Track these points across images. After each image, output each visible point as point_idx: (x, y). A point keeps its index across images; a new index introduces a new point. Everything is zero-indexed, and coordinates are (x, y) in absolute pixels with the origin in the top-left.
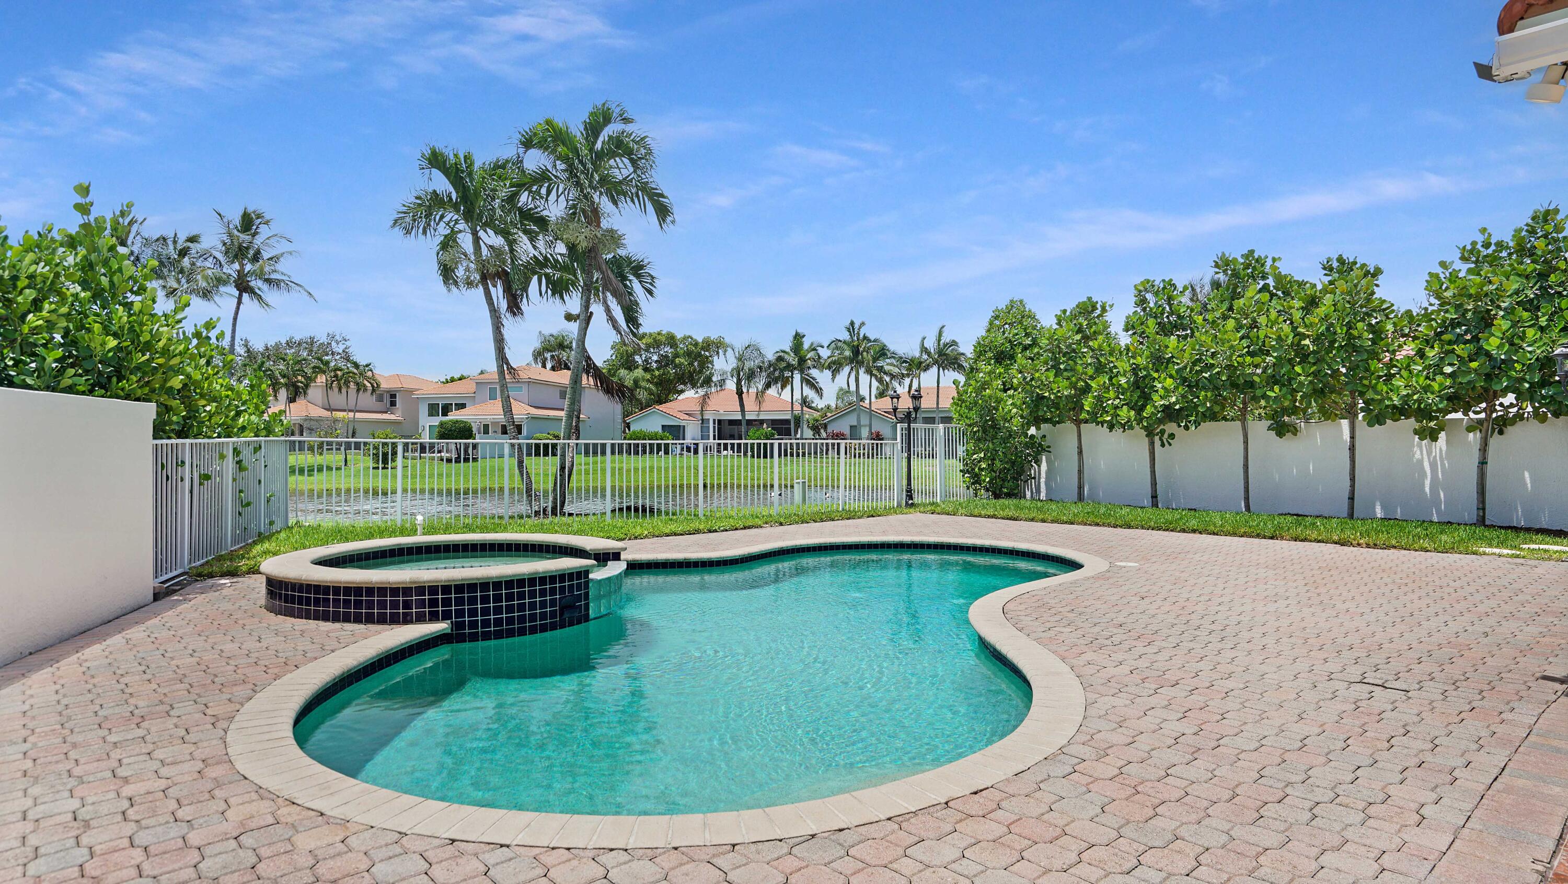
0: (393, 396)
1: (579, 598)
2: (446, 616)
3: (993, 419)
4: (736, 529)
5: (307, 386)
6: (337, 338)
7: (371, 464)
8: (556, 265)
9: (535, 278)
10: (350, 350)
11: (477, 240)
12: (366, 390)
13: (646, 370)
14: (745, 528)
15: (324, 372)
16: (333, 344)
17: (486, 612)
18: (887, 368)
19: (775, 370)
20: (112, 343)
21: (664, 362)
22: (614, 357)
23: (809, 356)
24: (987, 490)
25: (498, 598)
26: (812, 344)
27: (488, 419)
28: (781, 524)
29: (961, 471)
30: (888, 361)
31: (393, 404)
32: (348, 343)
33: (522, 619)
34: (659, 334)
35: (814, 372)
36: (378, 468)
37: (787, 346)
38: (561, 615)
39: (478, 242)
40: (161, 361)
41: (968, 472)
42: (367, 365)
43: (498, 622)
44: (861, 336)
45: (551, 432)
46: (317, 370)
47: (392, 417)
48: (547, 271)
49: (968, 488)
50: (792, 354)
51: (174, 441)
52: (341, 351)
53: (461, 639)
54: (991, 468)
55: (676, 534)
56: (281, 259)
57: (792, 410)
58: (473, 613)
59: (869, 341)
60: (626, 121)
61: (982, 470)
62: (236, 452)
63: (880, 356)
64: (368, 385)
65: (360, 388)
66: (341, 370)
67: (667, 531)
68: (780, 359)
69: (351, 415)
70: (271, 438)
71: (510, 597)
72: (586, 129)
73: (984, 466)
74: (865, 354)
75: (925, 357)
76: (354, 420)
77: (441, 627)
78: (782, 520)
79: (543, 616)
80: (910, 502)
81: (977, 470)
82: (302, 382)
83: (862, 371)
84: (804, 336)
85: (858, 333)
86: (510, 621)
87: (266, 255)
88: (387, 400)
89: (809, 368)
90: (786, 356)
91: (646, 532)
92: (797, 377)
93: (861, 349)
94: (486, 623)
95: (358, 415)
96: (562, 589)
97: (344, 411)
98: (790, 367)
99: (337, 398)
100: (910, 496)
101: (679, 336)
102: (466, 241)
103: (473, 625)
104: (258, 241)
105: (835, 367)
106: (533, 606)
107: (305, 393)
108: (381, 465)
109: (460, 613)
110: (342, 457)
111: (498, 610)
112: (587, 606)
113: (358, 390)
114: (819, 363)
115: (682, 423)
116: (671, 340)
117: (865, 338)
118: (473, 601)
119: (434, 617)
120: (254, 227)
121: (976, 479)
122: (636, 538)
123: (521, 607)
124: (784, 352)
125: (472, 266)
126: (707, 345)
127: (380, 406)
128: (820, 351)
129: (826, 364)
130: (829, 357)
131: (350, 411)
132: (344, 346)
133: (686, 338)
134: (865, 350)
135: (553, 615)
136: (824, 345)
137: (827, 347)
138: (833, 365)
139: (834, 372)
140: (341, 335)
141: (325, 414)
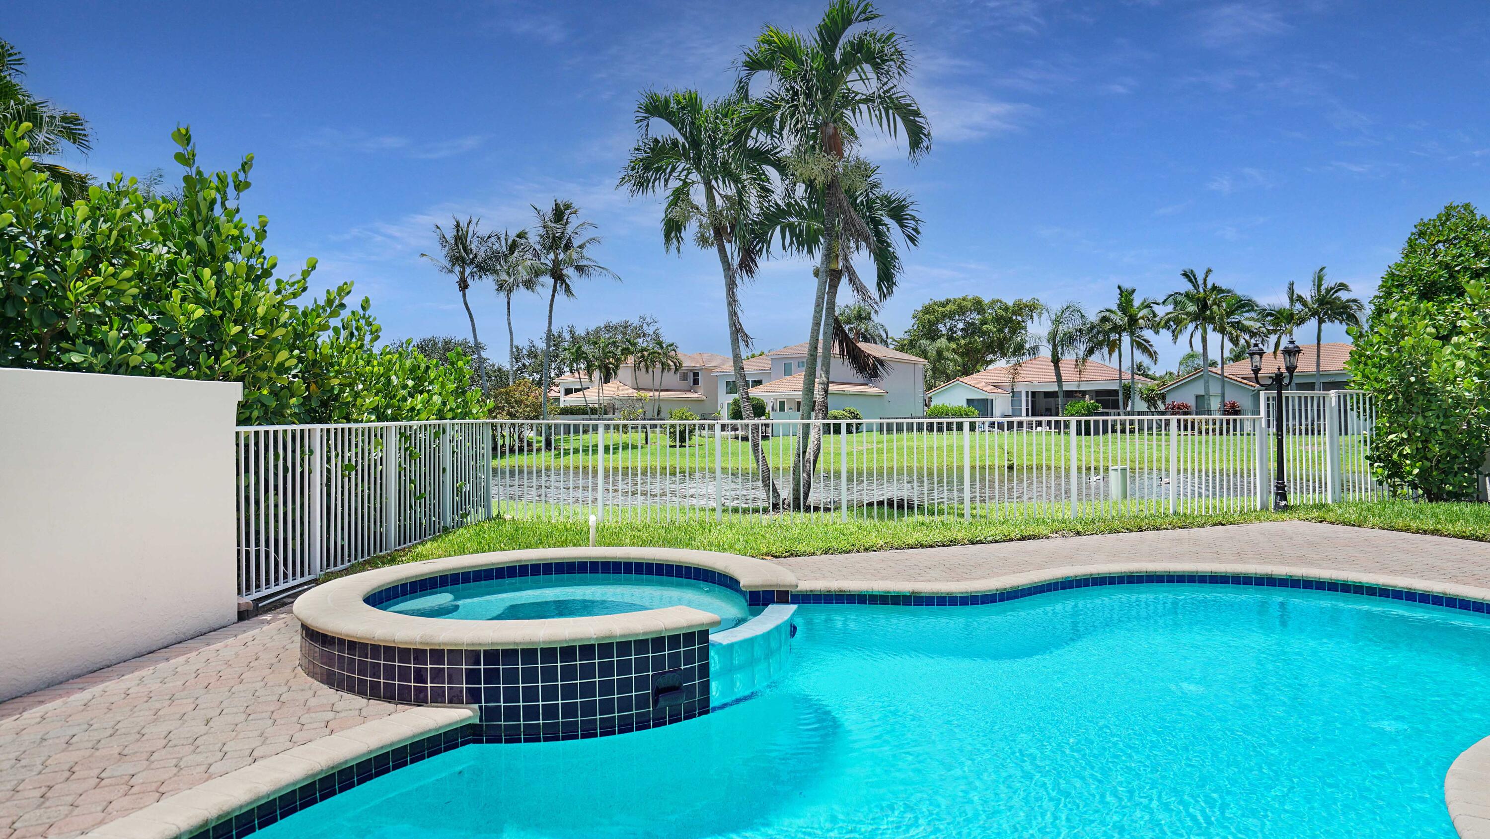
0: (696, 375)
1: (689, 675)
2: (474, 697)
3: (1421, 381)
4: (1011, 540)
5: (617, 367)
6: (649, 320)
7: (668, 442)
8: (800, 213)
9: (778, 229)
10: (660, 332)
12: (669, 369)
13: (950, 339)
14: (1023, 538)
15: (632, 353)
16: (645, 326)
17: (530, 695)
18: (1247, 323)
19: (1098, 333)
21: (971, 330)
22: (915, 327)
23: (1141, 314)
24: (1415, 487)
25: (550, 674)
26: (1145, 300)
27: (783, 396)
28: (1078, 533)
29: (1367, 458)
30: (1247, 315)
31: (696, 382)
32: (657, 325)
33: (589, 709)
34: (964, 299)
35: (1148, 334)
36: (675, 446)
37: (1113, 304)
38: (656, 703)
39: (711, 193)
41: (1379, 459)
42: (671, 345)
43: (550, 712)
44: (1209, 286)
45: (847, 409)
46: (626, 351)
47: (695, 395)
48: (791, 220)
49: (1380, 483)
50: (1120, 313)
52: (651, 333)
53: (493, 734)
54: (1421, 454)
55: (922, 546)
56: (589, 246)
57: (1120, 379)
58: (512, 695)
59: (1221, 291)
61: (1406, 457)
62: (403, 435)
63: (1237, 309)
64: (672, 364)
65: (665, 367)
66: (647, 351)
67: (911, 541)
68: (1105, 319)
69: (657, 393)
70: (467, 421)
71: (568, 673)
72: (820, 34)
73: (1407, 450)
74: (1215, 307)
75: (1298, 306)
76: (659, 399)
77: (466, 713)
78: (1079, 527)
79: (625, 704)
80: (1283, 503)
81: (1395, 456)
82: (612, 364)
83: (1210, 328)
84: (1134, 291)
85: (1204, 283)
86: (570, 710)
87: (576, 243)
88: (690, 378)
89: (1141, 328)
90: (1112, 316)
91: (881, 543)
92: (1126, 339)
93: (1209, 302)
94: (532, 713)
95: (664, 394)
96: (659, 661)
97: (651, 390)
98: (1116, 329)
99: (644, 378)
100: (1282, 494)
101: (987, 299)
103: (512, 714)
104: (570, 229)
105: (1174, 324)
106: (607, 688)
107: (616, 374)
108: (678, 444)
109: (492, 695)
110: (643, 436)
111: (549, 693)
112: (705, 688)
113: (663, 369)
114: (1153, 323)
115: (990, 397)
116: (979, 306)
117: (1214, 288)
118: (511, 677)
120: (565, 218)
121: (1395, 470)
122: (866, 550)
123: (588, 690)
124: (1109, 311)
125: (705, 220)
126: (1019, 309)
127: (684, 385)
128: (1155, 308)
129: (1163, 323)
130: (1167, 314)
131: (656, 390)
132: (655, 328)
133: (994, 302)
134: (1214, 303)
135: (642, 702)
136: (1161, 301)
137: (1164, 303)
138: (1172, 323)
139: (1173, 332)
140: (653, 318)
141: (634, 393)
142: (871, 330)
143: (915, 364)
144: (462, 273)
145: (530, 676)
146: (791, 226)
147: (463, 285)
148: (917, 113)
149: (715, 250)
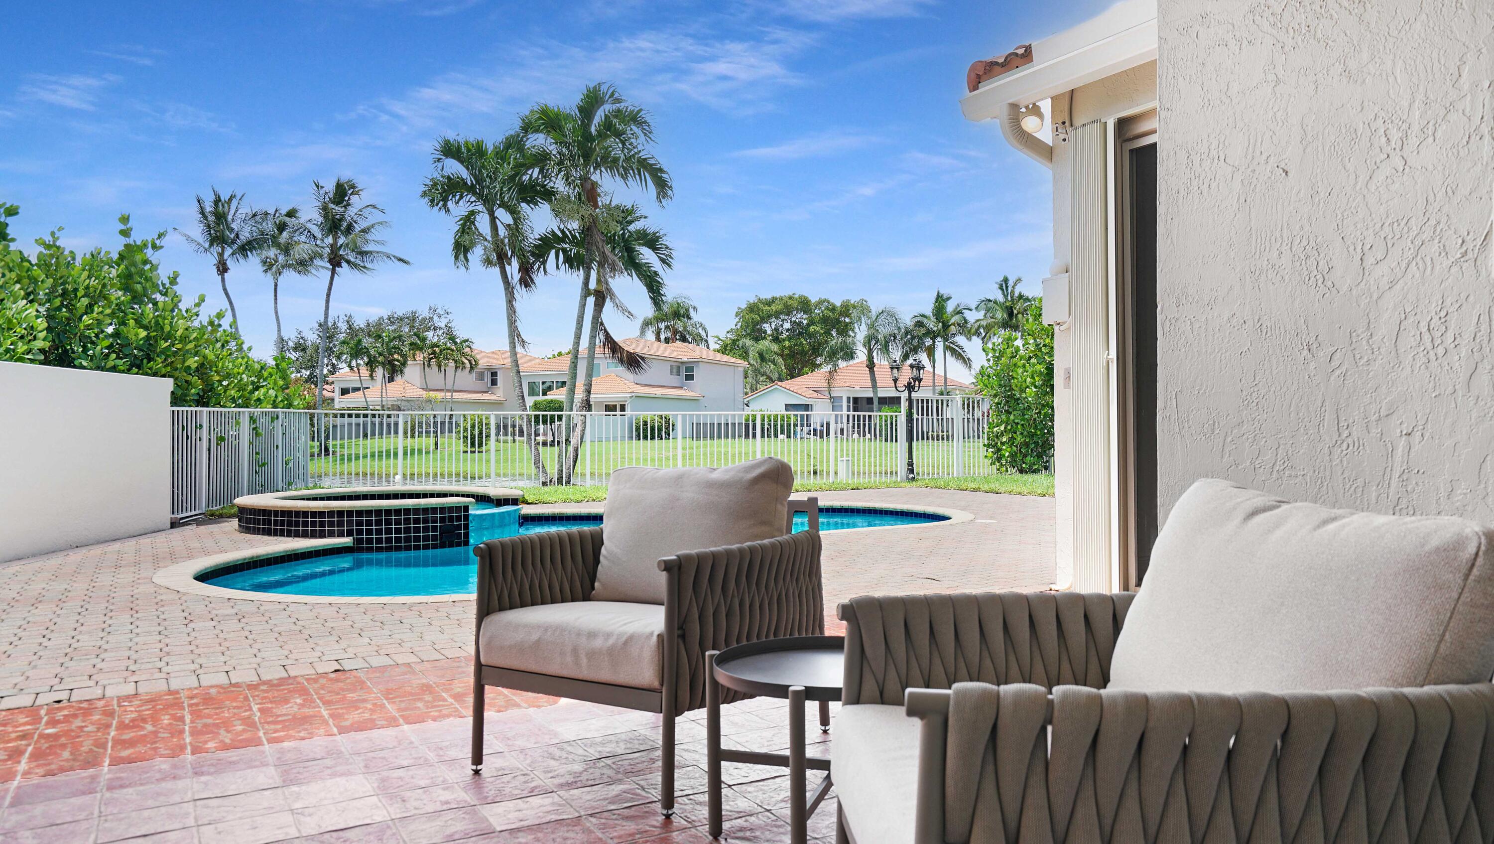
0: (494, 374)
1: (459, 527)
2: (350, 533)
5: (404, 364)
6: (440, 311)
7: (462, 448)
8: (574, 241)
9: (553, 252)
10: (453, 325)
11: (493, 219)
12: (464, 367)
13: (776, 340)
15: (421, 349)
16: (436, 318)
17: (379, 532)
19: (913, 338)
20: (143, 333)
21: (798, 331)
22: (739, 327)
23: (952, 321)
24: (1012, 466)
25: (388, 522)
26: (958, 306)
29: (984, 445)
31: (494, 382)
32: (450, 316)
33: (408, 539)
34: (790, 298)
35: (961, 340)
36: (467, 452)
37: (928, 309)
38: (441, 538)
39: (495, 222)
40: (179, 346)
41: (991, 446)
42: (466, 341)
43: (389, 540)
44: (1016, 294)
46: (414, 347)
47: (493, 397)
48: (565, 246)
50: (933, 319)
51: (194, 409)
52: (443, 326)
53: (360, 550)
54: (1011, 441)
56: (372, 230)
57: (934, 386)
58: (369, 532)
59: (1027, 300)
60: (618, 101)
62: (252, 419)
64: (466, 362)
65: (459, 365)
66: (438, 347)
68: (919, 325)
69: (449, 394)
70: (292, 410)
71: (398, 522)
73: (1004, 440)
74: (1020, 316)
76: (453, 401)
77: (347, 541)
79: (426, 538)
80: (911, 476)
81: (999, 443)
82: (398, 361)
84: (949, 299)
85: (1013, 292)
86: (398, 540)
87: (357, 228)
88: (488, 378)
89: (954, 335)
90: (925, 321)
92: (940, 344)
93: (1015, 312)
94: (379, 541)
95: (456, 396)
96: (443, 520)
97: (442, 390)
98: (930, 333)
99: (435, 376)
100: (911, 471)
101: (814, 299)
102: (483, 223)
103: (369, 541)
104: (352, 212)
105: (984, 331)
106: (417, 530)
107: (402, 372)
108: (469, 449)
109: (360, 532)
110: (433, 440)
111: (389, 531)
112: (467, 535)
113: (457, 368)
114: (965, 329)
115: (809, 402)
116: (805, 305)
117: (1021, 297)
118: (369, 523)
119: (341, 534)
120: (347, 198)
121: (999, 454)
124: (923, 316)
125: (489, 246)
126: (846, 309)
127: (480, 385)
128: (967, 314)
129: (973, 330)
130: (977, 321)
131: (448, 391)
132: (447, 320)
133: (821, 302)
134: (1019, 313)
135: (434, 538)
136: (973, 307)
137: (976, 308)
138: (982, 330)
139: (983, 339)
140: (445, 308)
141: (424, 394)
142: (690, 328)
143: (735, 366)
144: (221, 255)
145: (378, 523)
146: (565, 251)
147: (222, 269)
148: (661, 170)
149: (497, 270)
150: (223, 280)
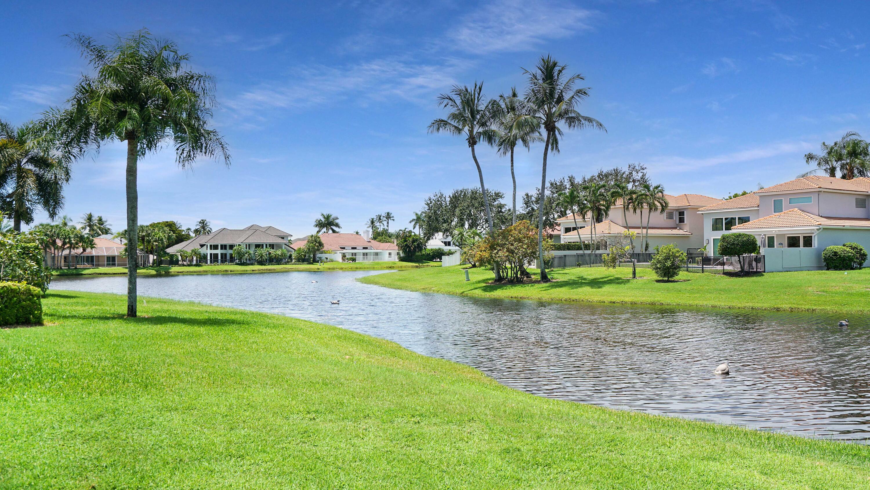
0: (681, 214)
5: (608, 208)
6: (637, 168)
7: (655, 277)
10: (647, 177)
12: (656, 209)
15: (621, 196)
16: (634, 173)
27: (773, 231)
31: (682, 220)
32: (644, 171)
42: (657, 187)
46: (615, 195)
47: (681, 232)
52: (639, 178)
64: (659, 204)
65: (652, 208)
66: (635, 193)
69: (644, 231)
76: (647, 236)
82: (603, 205)
87: (567, 97)
88: (676, 217)
95: (650, 231)
97: (639, 228)
99: (633, 218)
107: (606, 214)
108: (665, 279)
110: (631, 270)
113: (651, 209)
120: (555, 75)
127: (670, 223)
131: (644, 228)
132: (643, 174)
140: (641, 165)
141: (624, 231)
144: (471, 132)
150: (473, 150)
